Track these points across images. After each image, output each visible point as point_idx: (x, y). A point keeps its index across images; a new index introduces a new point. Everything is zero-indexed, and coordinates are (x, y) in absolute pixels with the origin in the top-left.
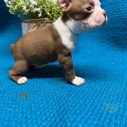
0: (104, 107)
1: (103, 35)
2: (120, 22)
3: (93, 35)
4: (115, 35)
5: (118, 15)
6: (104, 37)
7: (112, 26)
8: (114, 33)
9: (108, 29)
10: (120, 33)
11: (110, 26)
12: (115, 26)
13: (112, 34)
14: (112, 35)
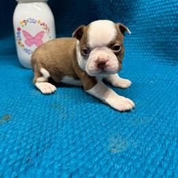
0: (108, 144)
1: (147, 39)
2: (172, 20)
3: (133, 40)
4: (164, 40)
5: (169, 10)
6: (149, 43)
7: (160, 26)
8: (163, 36)
9: (154, 31)
10: (172, 36)
11: (158, 26)
12: (165, 26)
13: (160, 38)
14: (159, 40)
